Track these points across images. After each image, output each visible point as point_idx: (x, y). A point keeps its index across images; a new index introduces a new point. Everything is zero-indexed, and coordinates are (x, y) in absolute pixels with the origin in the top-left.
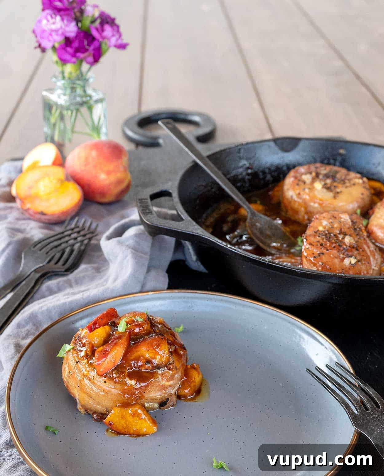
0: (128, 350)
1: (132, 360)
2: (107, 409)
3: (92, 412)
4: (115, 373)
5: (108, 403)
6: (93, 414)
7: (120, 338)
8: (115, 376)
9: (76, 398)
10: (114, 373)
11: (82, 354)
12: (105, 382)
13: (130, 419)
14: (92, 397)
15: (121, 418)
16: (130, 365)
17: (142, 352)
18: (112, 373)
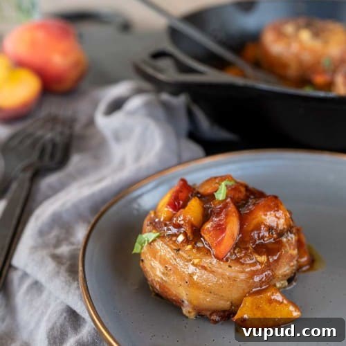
0: (243, 219)
1: (252, 231)
2: (232, 303)
3: (208, 313)
4: (238, 253)
5: (235, 295)
6: (211, 315)
7: (226, 206)
8: (238, 255)
9: (184, 300)
10: (236, 252)
11: (181, 238)
12: (230, 266)
13: (267, 307)
14: (212, 291)
15: (256, 309)
16: (252, 238)
17: (259, 218)
18: (234, 252)
